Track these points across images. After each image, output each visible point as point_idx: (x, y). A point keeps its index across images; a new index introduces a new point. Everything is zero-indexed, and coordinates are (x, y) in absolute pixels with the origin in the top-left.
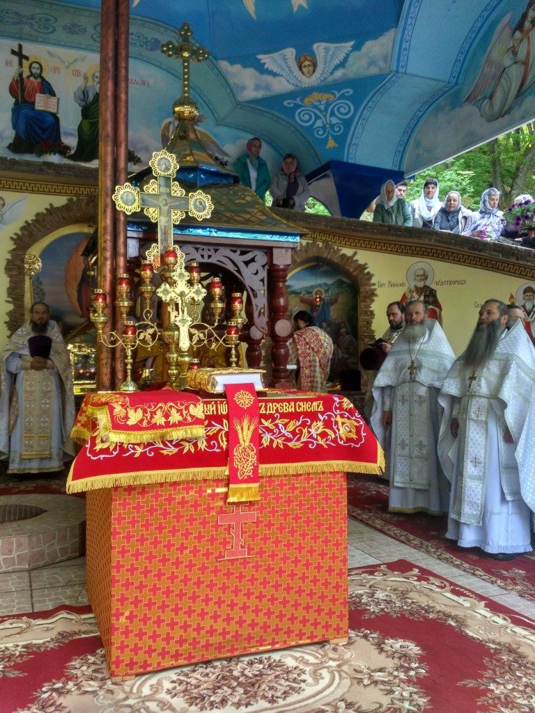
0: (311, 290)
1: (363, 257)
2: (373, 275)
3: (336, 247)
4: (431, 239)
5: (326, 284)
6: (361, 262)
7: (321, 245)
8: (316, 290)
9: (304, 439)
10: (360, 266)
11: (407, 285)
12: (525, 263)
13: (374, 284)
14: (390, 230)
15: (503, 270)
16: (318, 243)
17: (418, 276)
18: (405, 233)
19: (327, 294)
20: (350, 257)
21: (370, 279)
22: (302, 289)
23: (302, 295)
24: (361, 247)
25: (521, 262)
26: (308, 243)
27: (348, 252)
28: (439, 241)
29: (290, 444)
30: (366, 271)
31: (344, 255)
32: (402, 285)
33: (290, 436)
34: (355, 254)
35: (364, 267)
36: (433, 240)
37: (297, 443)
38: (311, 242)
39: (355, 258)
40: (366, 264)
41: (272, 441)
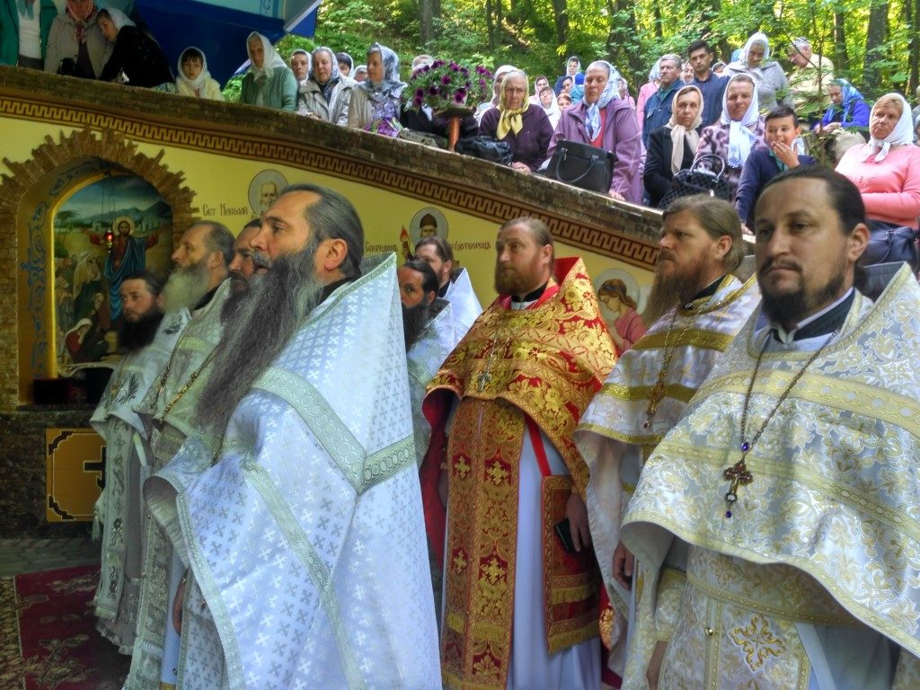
0: (108, 221)
1: (176, 159)
2: (193, 194)
3: (126, 142)
4: (269, 126)
5: (137, 211)
6: (173, 169)
7: (98, 136)
8: (118, 221)
10: (171, 175)
11: (250, 211)
12: (408, 168)
13: (196, 210)
14: (203, 109)
15: (390, 185)
16: (92, 132)
17: (266, 195)
18: (229, 115)
19: (138, 229)
20: (152, 160)
21: (188, 201)
22: (93, 219)
23: (93, 229)
24: (171, 143)
25: (403, 167)
26: (74, 132)
27: (148, 150)
28: (282, 130)
30: (182, 186)
31: (141, 156)
32: (244, 211)
34: (161, 154)
35: (176, 179)
36: (273, 129)
38: (80, 130)
39: (161, 163)
40: (181, 173)
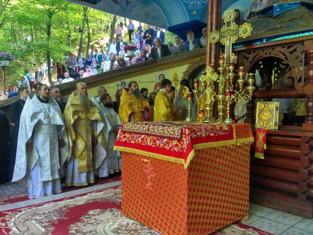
9: (170, 146)
29: (166, 147)
33: (165, 143)
37: (168, 147)
41: (159, 144)
